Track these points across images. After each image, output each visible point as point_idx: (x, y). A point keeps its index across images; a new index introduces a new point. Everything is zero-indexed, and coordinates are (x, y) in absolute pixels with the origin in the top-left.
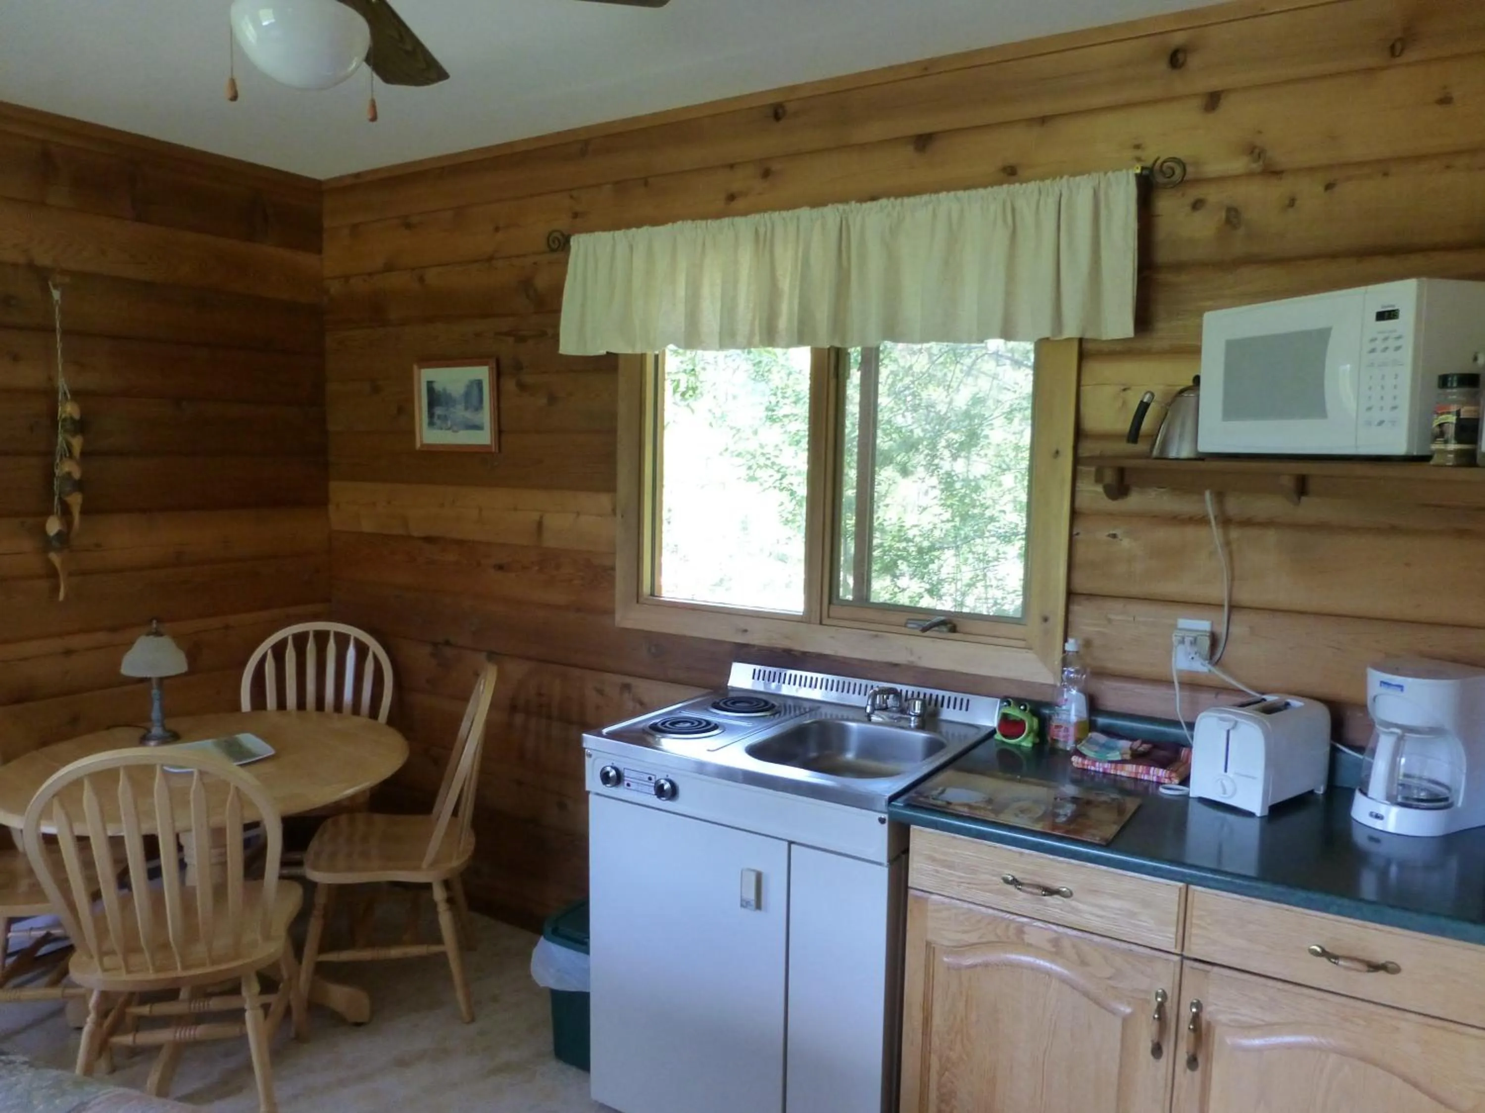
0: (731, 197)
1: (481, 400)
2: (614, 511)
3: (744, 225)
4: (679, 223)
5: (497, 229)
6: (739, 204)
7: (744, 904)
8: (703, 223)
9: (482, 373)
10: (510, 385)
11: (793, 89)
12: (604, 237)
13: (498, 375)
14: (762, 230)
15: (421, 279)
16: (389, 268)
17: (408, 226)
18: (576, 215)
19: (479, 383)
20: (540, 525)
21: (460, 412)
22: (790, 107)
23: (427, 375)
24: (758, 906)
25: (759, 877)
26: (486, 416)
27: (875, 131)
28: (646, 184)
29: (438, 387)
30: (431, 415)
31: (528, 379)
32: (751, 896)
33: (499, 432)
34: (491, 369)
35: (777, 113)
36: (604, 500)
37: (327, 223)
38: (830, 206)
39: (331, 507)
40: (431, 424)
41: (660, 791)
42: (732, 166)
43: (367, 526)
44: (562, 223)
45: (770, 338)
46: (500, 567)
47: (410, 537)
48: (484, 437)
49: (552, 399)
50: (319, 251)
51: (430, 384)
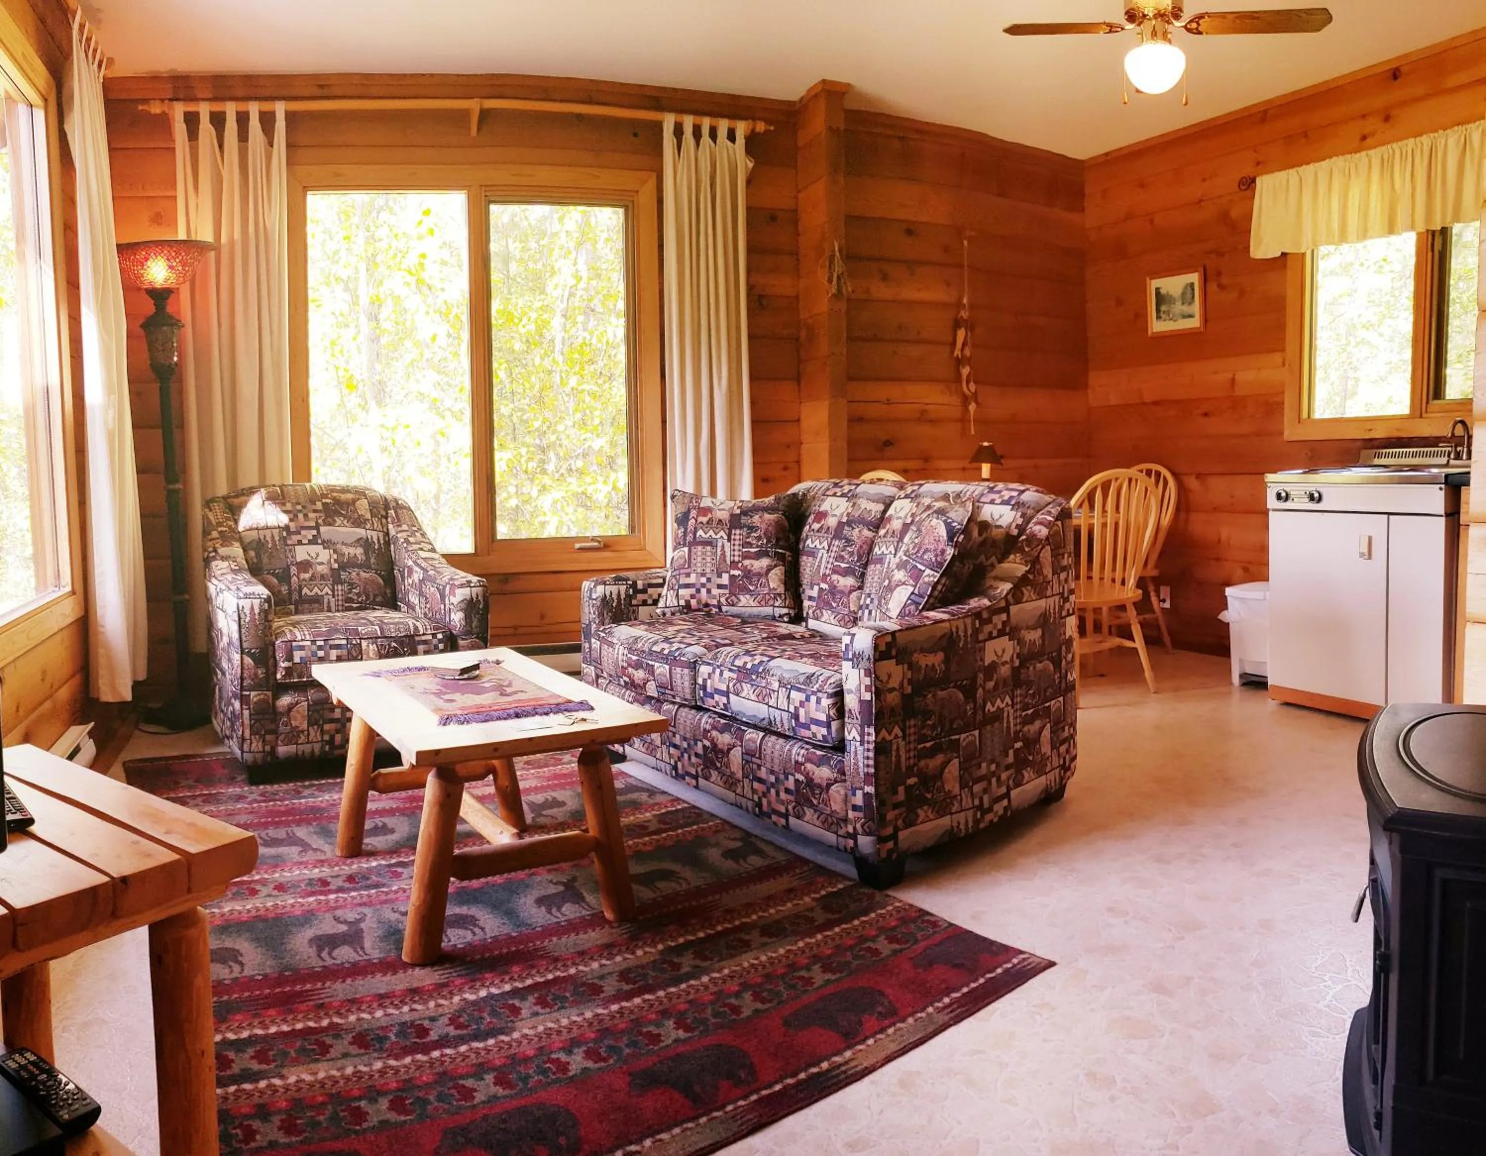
0: (1364, 138)
1: (1193, 297)
2: (1284, 364)
3: (1375, 154)
4: (1334, 158)
5: (1204, 180)
6: (1369, 141)
7: (1362, 555)
8: (1348, 156)
9: (1194, 278)
10: (1213, 287)
11: (1406, 56)
12: (1281, 176)
13: (1205, 280)
14: (1386, 157)
15: (1151, 222)
16: (1129, 217)
17: (1142, 186)
18: (1258, 164)
19: (1192, 285)
20: (1233, 381)
21: (1178, 308)
22: (1404, 69)
23: (1155, 284)
24: (1370, 557)
25: (1370, 538)
26: (1196, 308)
27: (1463, 78)
28: (1306, 136)
29: (1163, 291)
30: (1158, 311)
31: (1225, 280)
32: (1366, 551)
33: (1206, 320)
34: (1200, 276)
35: (1395, 74)
36: (1277, 357)
37: (1087, 190)
38: (1425, 136)
39: (1089, 391)
40: (1159, 317)
41: (1311, 498)
42: (1364, 116)
43: (1113, 401)
44: (1248, 171)
45: (1391, 229)
46: (1206, 415)
47: (1144, 404)
48: (1195, 323)
49: (1242, 293)
50: (1083, 210)
51: (1157, 289)
